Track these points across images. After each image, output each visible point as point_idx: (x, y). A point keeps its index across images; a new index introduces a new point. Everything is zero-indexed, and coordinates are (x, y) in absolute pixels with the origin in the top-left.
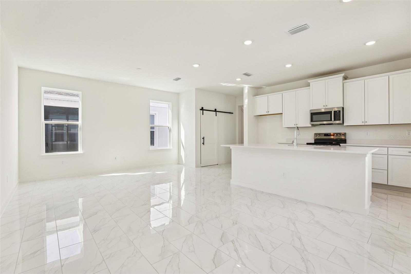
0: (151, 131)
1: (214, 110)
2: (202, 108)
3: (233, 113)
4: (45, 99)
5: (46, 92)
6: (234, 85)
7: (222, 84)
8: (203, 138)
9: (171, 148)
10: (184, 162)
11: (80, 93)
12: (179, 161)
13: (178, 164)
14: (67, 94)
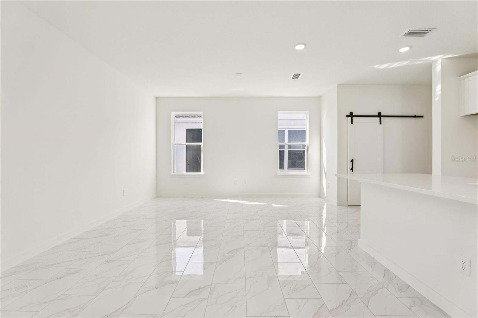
0: (280, 151)
1: (377, 115)
2: (351, 113)
3: (422, 117)
4: (176, 123)
5: (177, 116)
6: (405, 63)
7: (376, 66)
8: (352, 161)
9: (309, 174)
10: (325, 196)
11: (201, 113)
12: (320, 193)
13: (320, 197)
14: (190, 116)
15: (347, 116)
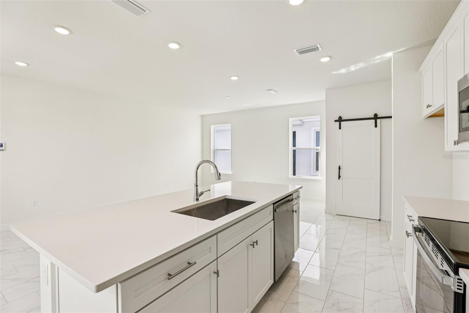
2: (340, 118)
15: (335, 121)
